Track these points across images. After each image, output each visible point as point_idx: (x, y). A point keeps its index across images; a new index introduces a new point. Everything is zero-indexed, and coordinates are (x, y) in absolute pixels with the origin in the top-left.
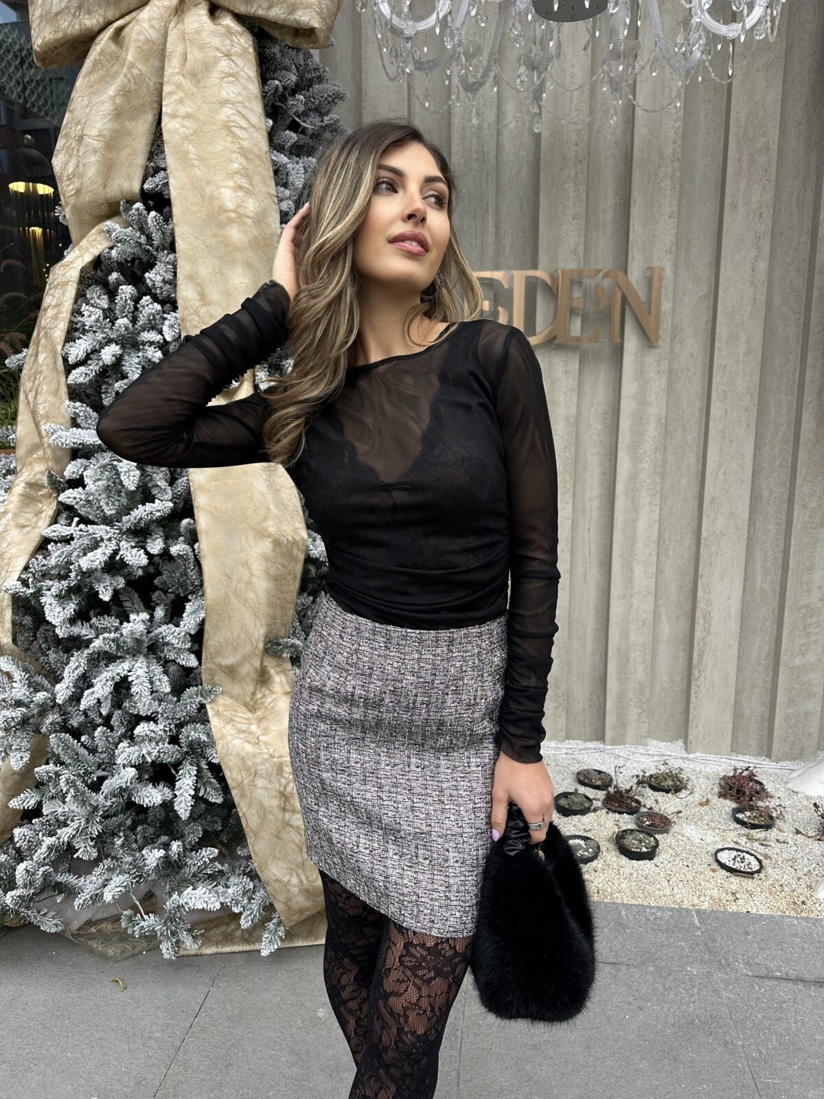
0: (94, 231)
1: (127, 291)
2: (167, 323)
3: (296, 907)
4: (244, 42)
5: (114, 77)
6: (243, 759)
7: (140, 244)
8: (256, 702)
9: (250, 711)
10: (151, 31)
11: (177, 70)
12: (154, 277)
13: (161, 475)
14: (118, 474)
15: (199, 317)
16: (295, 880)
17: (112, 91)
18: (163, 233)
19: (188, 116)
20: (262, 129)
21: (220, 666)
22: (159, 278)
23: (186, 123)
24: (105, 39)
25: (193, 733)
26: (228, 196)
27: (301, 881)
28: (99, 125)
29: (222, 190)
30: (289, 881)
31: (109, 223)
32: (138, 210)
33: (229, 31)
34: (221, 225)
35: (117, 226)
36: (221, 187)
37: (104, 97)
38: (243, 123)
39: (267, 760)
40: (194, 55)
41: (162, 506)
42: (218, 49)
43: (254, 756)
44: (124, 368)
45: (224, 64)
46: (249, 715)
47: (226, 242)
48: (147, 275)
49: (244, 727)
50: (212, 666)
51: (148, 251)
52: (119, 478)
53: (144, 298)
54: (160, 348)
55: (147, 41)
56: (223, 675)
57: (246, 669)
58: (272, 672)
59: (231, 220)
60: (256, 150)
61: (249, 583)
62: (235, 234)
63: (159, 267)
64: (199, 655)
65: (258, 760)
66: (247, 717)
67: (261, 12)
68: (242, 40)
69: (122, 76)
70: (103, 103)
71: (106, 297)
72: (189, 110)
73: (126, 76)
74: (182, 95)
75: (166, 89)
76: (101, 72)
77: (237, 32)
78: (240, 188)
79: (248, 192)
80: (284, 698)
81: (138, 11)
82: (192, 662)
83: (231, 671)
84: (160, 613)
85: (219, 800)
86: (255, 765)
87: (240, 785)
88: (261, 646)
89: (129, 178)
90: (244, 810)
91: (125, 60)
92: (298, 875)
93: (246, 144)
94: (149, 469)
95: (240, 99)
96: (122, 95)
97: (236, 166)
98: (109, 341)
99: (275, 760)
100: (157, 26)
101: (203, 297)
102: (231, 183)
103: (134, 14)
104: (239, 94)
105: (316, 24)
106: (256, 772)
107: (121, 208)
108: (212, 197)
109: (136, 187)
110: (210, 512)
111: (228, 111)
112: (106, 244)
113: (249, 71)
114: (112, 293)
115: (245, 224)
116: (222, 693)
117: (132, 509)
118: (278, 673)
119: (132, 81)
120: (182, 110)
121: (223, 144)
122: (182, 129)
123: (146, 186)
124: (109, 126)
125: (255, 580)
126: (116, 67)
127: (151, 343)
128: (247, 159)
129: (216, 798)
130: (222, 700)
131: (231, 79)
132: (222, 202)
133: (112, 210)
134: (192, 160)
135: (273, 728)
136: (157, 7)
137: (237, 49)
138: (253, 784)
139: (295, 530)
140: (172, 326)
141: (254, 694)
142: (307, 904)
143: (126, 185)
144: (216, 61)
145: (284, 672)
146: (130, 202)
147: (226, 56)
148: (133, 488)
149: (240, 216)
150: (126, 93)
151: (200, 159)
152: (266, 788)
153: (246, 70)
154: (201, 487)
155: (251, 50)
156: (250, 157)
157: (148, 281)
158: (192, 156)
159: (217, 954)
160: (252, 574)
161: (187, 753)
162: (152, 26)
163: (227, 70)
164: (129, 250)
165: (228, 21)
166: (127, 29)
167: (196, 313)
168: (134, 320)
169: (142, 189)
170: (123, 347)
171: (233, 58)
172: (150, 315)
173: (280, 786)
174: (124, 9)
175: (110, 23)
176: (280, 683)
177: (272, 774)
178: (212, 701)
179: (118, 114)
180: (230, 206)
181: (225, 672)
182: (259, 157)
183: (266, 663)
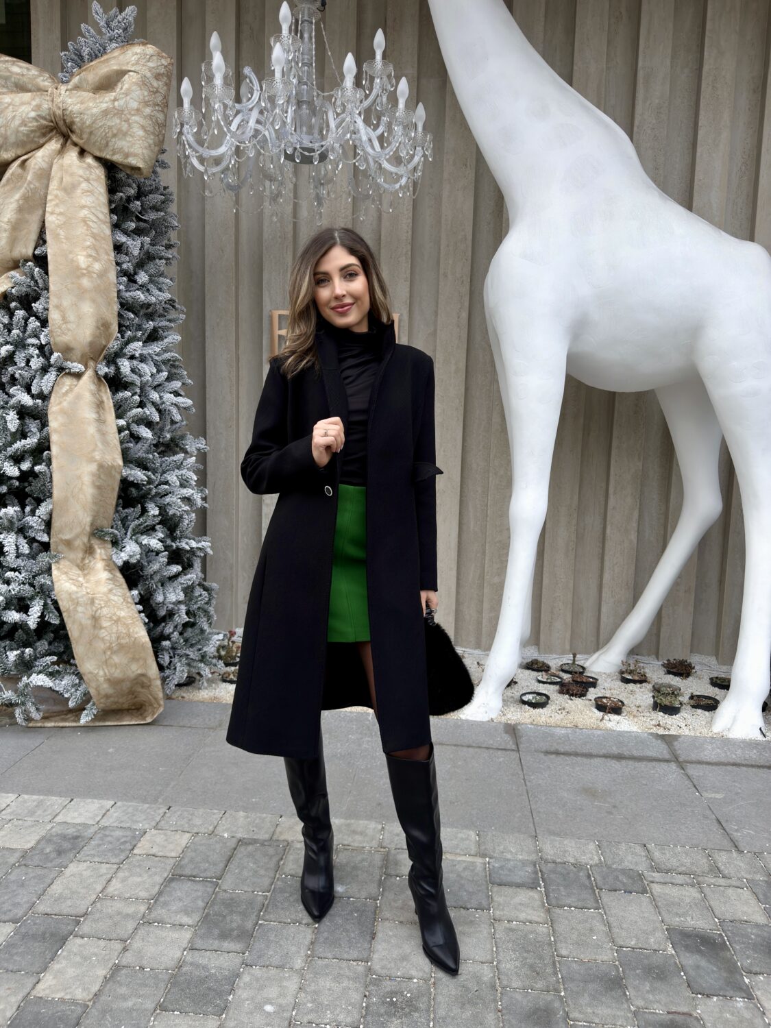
0: (3, 277)
1: (20, 313)
2: (43, 333)
3: (103, 693)
4: (99, 173)
5: (20, 187)
6: (70, 594)
7: (30, 286)
8: (84, 565)
9: (81, 570)
10: (43, 163)
11: (55, 187)
12: (37, 306)
13: (34, 425)
14: (6, 422)
15: (62, 330)
16: (101, 673)
17: (17, 196)
18: (44, 280)
19: (61, 214)
20: (107, 222)
21: (62, 540)
22: (41, 307)
23: (58, 218)
24: (16, 165)
25: (42, 580)
26: (82, 260)
27: (105, 674)
28: (8, 216)
29: (79, 257)
30: (98, 673)
31: (12, 273)
32: (29, 266)
33: (89, 166)
34: (79, 277)
35: (18, 275)
36: (78, 255)
37: (12, 200)
38: (94, 219)
39: (84, 595)
40: (67, 179)
41: (31, 441)
42: (81, 177)
43: (77, 592)
44: (15, 359)
45: (84, 185)
46: (80, 572)
47: (80, 287)
48: (33, 305)
49: (74, 578)
50: (57, 540)
51: (35, 290)
52: (6, 425)
53: (31, 318)
54: (38, 349)
55: (40, 169)
56: (63, 546)
57: (78, 543)
58: (96, 547)
59: (84, 275)
60: (102, 235)
61: (81, 489)
62: (85, 282)
63: (42, 300)
64: (49, 534)
65: (79, 595)
66: (77, 572)
67: (108, 157)
68: (97, 171)
69: (23, 189)
70: (11, 203)
71: (7, 317)
72: (62, 210)
73: (26, 189)
74: (57, 201)
75: (49, 197)
76: (12, 185)
77: (95, 166)
78: (90, 256)
79: (96, 259)
80: (101, 562)
81: (36, 151)
82: (44, 538)
83: (68, 543)
84: (28, 509)
85: (57, 622)
86: (78, 598)
87: (68, 610)
88: (88, 529)
89: (26, 247)
90: (70, 625)
91: (26, 179)
92: (103, 669)
93: (95, 231)
94: (27, 421)
95: (93, 205)
96: (24, 199)
97: (88, 243)
98: (7, 343)
99: (90, 596)
100: (47, 160)
101: (64, 318)
102: (85, 253)
103: (34, 152)
104: (93, 202)
105: (141, 166)
106: (78, 603)
107: (20, 264)
108: (72, 261)
109: (29, 252)
110: (60, 446)
111: (85, 212)
112: (10, 285)
113: (100, 188)
114: (11, 314)
115: (92, 277)
116: (63, 558)
117: (13, 444)
118: (100, 548)
119: (30, 191)
120: (58, 210)
121: (81, 230)
122: (57, 221)
123: (36, 252)
124: (15, 216)
125: (84, 487)
126: (19, 184)
127: (33, 345)
128: (95, 239)
129: (55, 621)
130: (62, 562)
131: (88, 194)
132: (78, 263)
133: (15, 265)
134: (61, 238)
135: (92, 579)
136: (48, 150)
137: (93, 176)
138: (75, 610)
139: (114, 459)
140: (46, 336)
141: (83, 559)
142: (110, 691)
143: (24, 251)
144: (80, 183)
145: (104, 548)
146: (26, 261)
147: (86, 180)
148: (14, 430)
149: (89, 272)
150: (26, 198)
151: (67, 238)
152: (84, 613)
153: (99, 189)
154: (56, 431)
155: (103, 177)
156: (97, 238)
157: (34, 308)
158: (62, 237)
159: (54, 727)
160: (83, 484)
161: (39, 592)
162: (44, 161)
163: (86, 188)
164: (24, 289)
165: (90, 160)
166: (28, 162)
167: (60, 327)
168: (24, 331)
169: (34, 255)
170: (16, 346)
171: (91, 182)
172: (33, 328)
173: (93, 611)
174: (28, 148)
175: (19, 157)
176: (101, 554)
177: (87, 604)
178: (56, 562)
179: (20, 210)
180: (83, 266)
181: (65, 544)
182: (104, 239)
183: (92, 542)
